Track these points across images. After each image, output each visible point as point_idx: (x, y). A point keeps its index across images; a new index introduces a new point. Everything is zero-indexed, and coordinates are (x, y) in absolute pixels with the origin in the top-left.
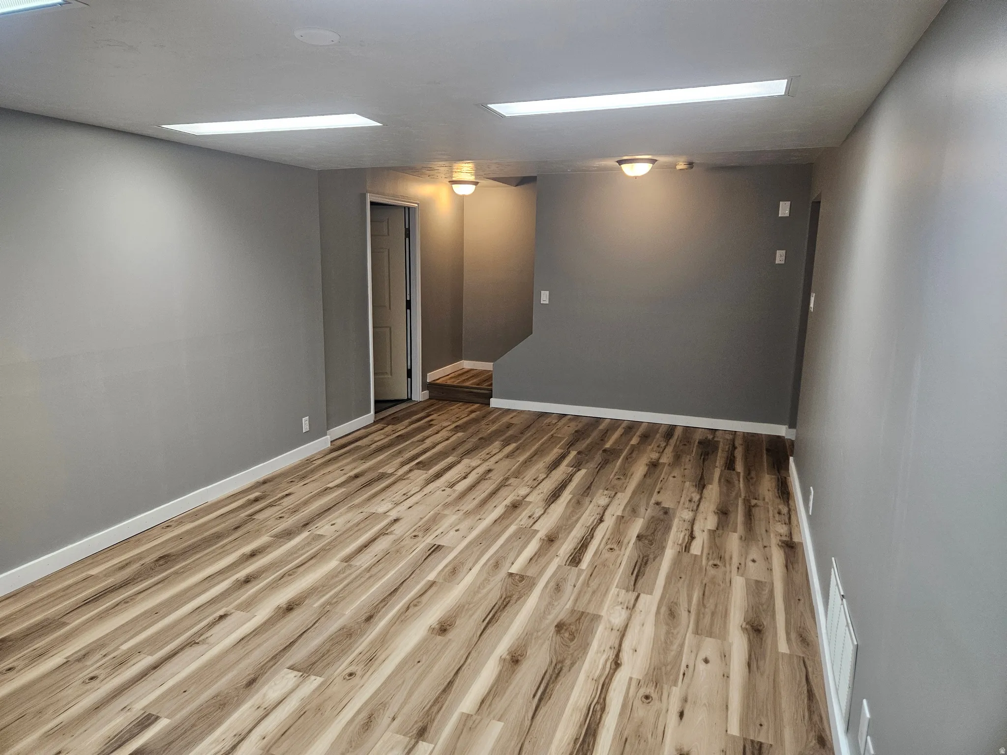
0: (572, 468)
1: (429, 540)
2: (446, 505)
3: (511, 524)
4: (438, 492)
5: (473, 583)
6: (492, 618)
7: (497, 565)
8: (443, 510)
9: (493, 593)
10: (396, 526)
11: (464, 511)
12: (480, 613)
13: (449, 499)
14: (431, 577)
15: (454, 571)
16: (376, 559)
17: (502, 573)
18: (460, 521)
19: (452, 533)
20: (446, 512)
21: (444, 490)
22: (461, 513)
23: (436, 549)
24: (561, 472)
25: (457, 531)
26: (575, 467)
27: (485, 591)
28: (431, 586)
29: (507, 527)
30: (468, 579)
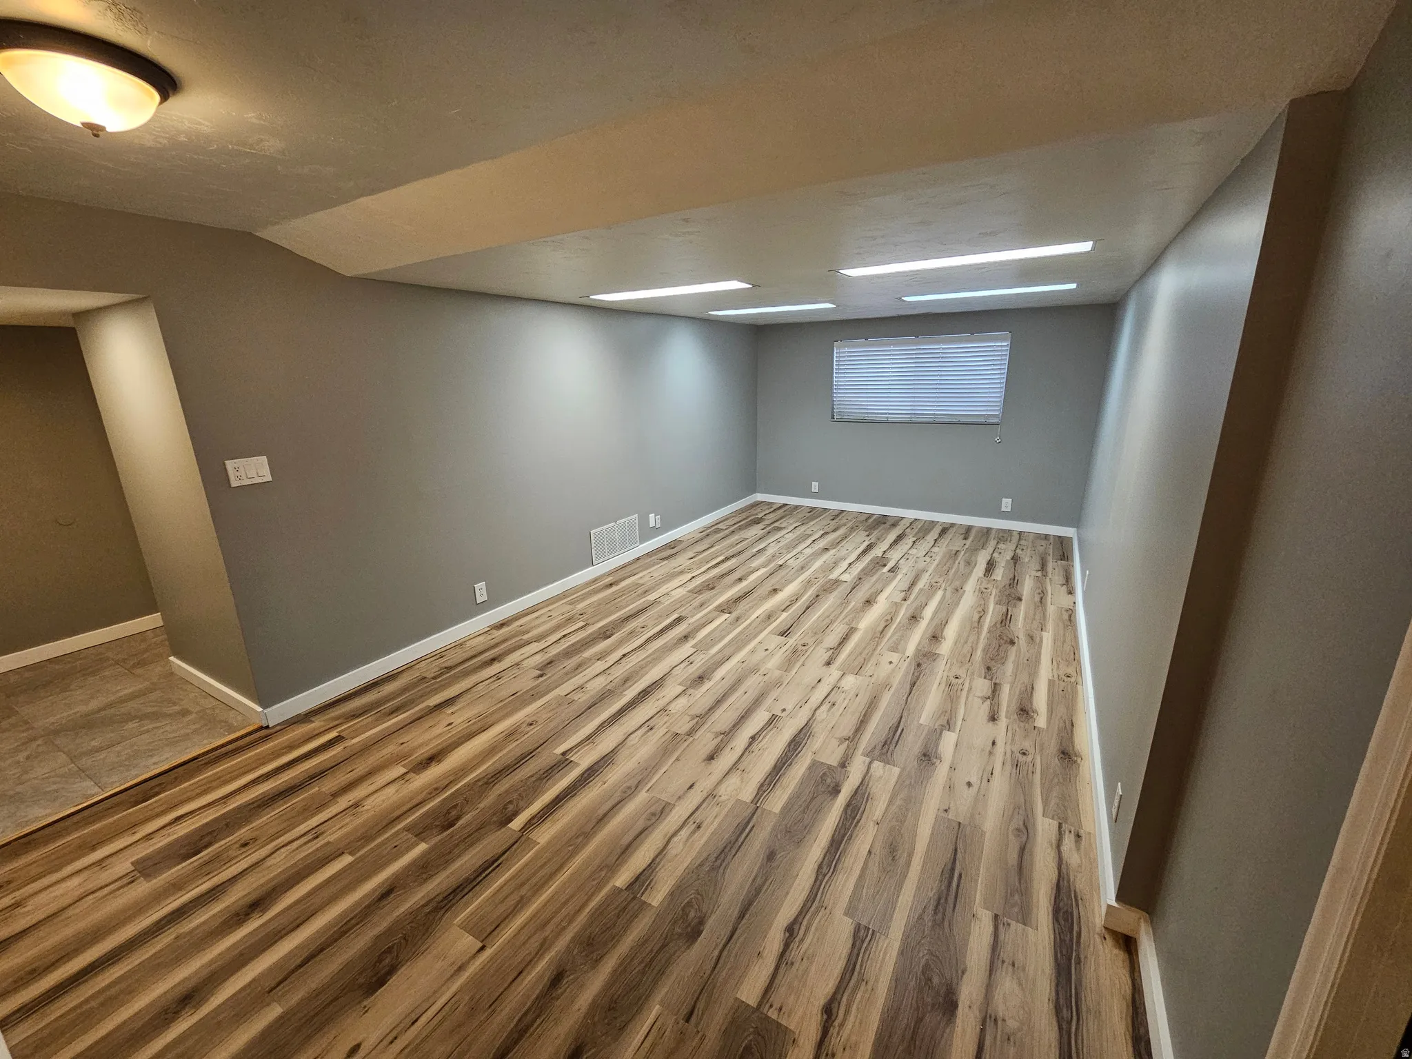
0: (572, 759)
1: (792, 641)
2: (778, 683)
3: (715, 655)
4: (789, 707)
5: (756, 609)
6: (746, 594)
7: (738, 619)
8: (781, 677)
9: (743, 606)
10: (826, 656)
11: (759, 673)
12: (755, 595)
13: (774, 694)
14: (785, 615)
15: (769, 617)
16: (831, 628)
17: (734, 615)
18: (763, 661)
19: (771, 648)
20: (777, 673)
21: (784, 710)
22: (762, 671)
23: (785, 633)
24: (600, 747)
25: (766, 650)
26: (568, 759)
27: (750, 605)
28: (785, 609)
29: (721, 651)
30: (760, 611)
